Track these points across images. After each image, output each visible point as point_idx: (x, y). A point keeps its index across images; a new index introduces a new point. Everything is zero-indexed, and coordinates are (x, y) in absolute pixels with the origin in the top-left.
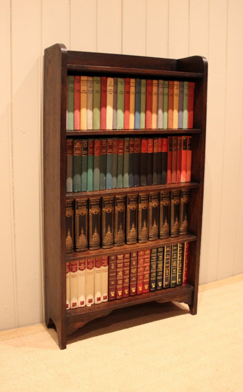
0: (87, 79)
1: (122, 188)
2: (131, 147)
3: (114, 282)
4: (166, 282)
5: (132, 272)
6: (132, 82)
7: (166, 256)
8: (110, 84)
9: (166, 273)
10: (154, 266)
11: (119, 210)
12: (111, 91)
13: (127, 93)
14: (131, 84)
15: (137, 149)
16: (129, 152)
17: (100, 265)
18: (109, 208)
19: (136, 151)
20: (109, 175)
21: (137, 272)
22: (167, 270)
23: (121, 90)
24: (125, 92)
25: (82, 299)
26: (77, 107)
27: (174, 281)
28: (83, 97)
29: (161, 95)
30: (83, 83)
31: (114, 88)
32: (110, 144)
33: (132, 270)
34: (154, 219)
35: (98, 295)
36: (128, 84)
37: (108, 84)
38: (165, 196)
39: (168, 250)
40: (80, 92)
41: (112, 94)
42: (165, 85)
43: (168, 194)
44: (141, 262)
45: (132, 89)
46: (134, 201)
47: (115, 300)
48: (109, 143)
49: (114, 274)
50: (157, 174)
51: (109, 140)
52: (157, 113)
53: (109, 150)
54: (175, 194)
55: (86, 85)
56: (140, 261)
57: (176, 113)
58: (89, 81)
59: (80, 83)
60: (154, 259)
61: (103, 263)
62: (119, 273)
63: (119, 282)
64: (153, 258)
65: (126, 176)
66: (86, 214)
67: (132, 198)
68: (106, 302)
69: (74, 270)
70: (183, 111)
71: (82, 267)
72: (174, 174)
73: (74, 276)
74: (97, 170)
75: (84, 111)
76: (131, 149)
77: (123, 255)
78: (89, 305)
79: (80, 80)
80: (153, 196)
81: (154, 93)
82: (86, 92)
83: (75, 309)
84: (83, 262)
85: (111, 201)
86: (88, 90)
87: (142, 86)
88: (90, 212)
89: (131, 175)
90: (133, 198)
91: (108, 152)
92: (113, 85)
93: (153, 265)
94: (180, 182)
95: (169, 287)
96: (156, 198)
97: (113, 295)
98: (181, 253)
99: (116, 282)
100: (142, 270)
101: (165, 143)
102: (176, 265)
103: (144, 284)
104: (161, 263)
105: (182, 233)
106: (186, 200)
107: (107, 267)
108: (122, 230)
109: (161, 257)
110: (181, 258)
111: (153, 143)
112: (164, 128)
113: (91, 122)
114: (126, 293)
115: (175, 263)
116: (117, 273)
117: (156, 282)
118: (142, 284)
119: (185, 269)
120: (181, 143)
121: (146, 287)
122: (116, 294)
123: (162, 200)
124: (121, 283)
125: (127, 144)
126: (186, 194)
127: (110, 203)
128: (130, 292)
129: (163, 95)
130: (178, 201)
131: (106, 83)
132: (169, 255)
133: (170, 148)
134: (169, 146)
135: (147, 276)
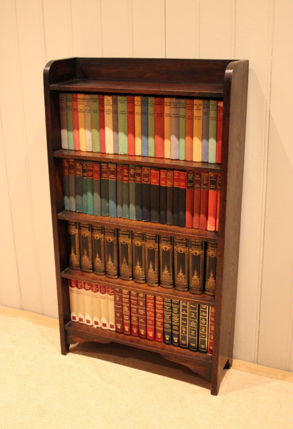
0: (84, 97)
1: (127, 219)
2: (137, 176)
3: (119, 314)
4: (183, 341)
6: (137, 101)
7: (182, 311)
8: (106, 103)
9: (182, 331)
10: (167, 317)
12: (108, 111)
13: (131, 113)
14: (136, 103)
15: (146, 179)
16: (135, 181)
17: (104, 292)
18: (110, 236)
19: (143, 182)
20: (112, 204)
21: (146, 314)
22: (183, 328)
23: (122, 110)
24: (128, 112)
25: (88, 317)
26: (76, 127)
27: (193, 343)
28: (81, 116)
30: (79, 101)
31: (113, 108)
32: (111, 169)
34: (165, 264)
35: (104, 321)
36: (131, 103)
37: (105, 103)
38: (179, 241)
39: (184, 305)
40: (78, 111)
41: (110, 114)
42: (180, 104)
43: (184, 240)
44: (150, 305)
45: (138, 109)
46: (138, 237)
47: (122, 333)
48: (110, 168)
49: (119, 307)
50: (173, 213)
52: (170, 139)
53: (110, 176)
54: (193, 242)
55: (83, 104)
56: (148, 304)
57: (197, 142)
58: (86, 99)
59: (77, 101)
60: (167, 309)
61: (108, 291)
62: (124, 308)
63: (125, 317)
64: (165, 306)
65: (132, 207)
66: (89, 236)
68: (113, 331)
69: (80, 287)
70: (208, 139)
71: (87, 287)
72: (196, 217)
73: (80, 293)
74: (97, 195)
75: (82, 130)
76: (136, 178)
77: (129, 291)
78: (95, 326)
79: (77, 98)
80: (163, 237)
81: (166, 114)
82: (83, 111)
83: (81, 324)
84: (87, 283)
85: (111, 230)
86: (85, 109)
87: (149, 105)
89: (139, 208)
91: (109, 178)
92: (111, 103)
93: (166, 315)
94: (206, 230)
95: (188, 348)
96: (167, 241)
97: (119, 327)
98: (204, 315)
99: (122, 315)
100: (152, 315)
101: (182, 177)
102: (195, 327)
103: (155, 331)
104: (176, 316)
105: (207, 292)
106: (212, 254)
107: (113, 297)
108: (126, 264)
109: (176, 310)
110: (203, 321)
111: (166, 175)
112: (180, 159)
113: (90, 143)
114: (135, 331)
115: (194, 324)
116: (122, 306)
117: (172, 335)
118: (153, 331)
119: (210, 336)
120: (208, 180)
121: (159, 335)
122: (123, 328)
123: (176, 245)
124: (127, 319)
125: (132, 172)
126: (211, 247)
127: (111, 233)
128: (139, 332)
129: (178, 116)
130: (198, 252)
131: (104, 101)
132: (186, 311)
133: (189, 185)
134: (187, 182)
135: (160, 324)
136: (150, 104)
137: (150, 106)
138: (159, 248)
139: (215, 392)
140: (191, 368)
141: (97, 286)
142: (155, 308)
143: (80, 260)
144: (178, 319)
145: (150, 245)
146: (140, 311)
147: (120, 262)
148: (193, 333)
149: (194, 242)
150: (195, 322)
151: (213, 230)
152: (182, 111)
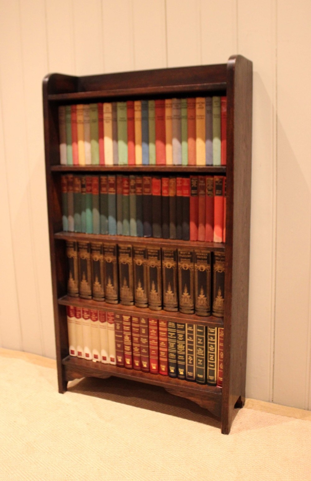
0: (83, 107)
1: (127, 236)
2: (137, 187)
3: (120, 345)
4: (189, 372)
5: (142, 342)
6: (137, 106)
7: (188, 338)
8: (106, 111)
9: (188, 360)
10: (172, 345)
12: (107, 118)
13: (131, 119)
14: (136, 108)
15: (147, 190)
16: (135, 192)
17: (104, 320)
18: (110, 256)
19: (144, 193)
20: (111, 220)
21: (148, 344)
22: (190, 357)
23: (121, 117)
24: (128, 118)
25: (87, 350)
26: (75, 140)
27: (200, 374)
28: (80, 128)
30: (78, 112)
31: (113, 115)
34: (168, 284)
35: (104, 354)
36: (131, 109)
37: (104, 111)
38: (183, 256)
39: (190, 330)
40: (76, 123)
41: (109, 122)
42: (181, 105)
43: (189, 255)
44: (153, 333)
45: (138, 115)
46: (140, 255)
47: (123, 367)
48: (110, 181)
49: (119, 336)
50: (176, 225)
51: (109, 177)
52: (171, 143)
53: (109, 189)
55: (82, 115)
56: (151, 331)
57: (200, 144)
58: (85, 110)
59: (76, 112)
60: (171, 336)
61: (108, 319)
62: (125, 337)
63: (126, 348)
64: (169, 333)
65: (133, 222)
66: (88, 258)
68: (114, 365)
69: (78, 316)
70: (211, 139)
71: (86, 315)
72: (201, 227)
73: (78, 323)
74: (96, 211)
75: (81, 143)
76: (137, 190)
77: (129, 317)
78: (95, 361)
79: (76, 110)
80: (166, 253)
81: (167, 117)
82: (82, 122)
83: (80, 358)
84: (86, 311)
85: (112, 248)
86: (84, 119)
87: (149, 109)
89: (140, 222)
90: (138, 251)
91: (108, 191)
92: (111, 111)
93: (170, 343)
94: (212, 242)
95: (195, 381)
96: (170, 257)
97: (120, 360)
98: (212, 340)
99: (123, 346)
100: (155, 344)
101: (185, 184)
102: (203, 355)
103: (159, 363)
104: (182, 344)
105: (215, 314)
106: (220, 268)
107: (113, 326)
108: (127, 287)
109: (182, 337)
110: (211, 348)
111: (168, 183)
112: (183, 164)
113: (88, 155)
114: (137, 364)
115: (201, 351)
116: (123, 335)
117: (177, 367)
118: (157, 362)
119: (219, 365)
120: (213, 185)
121: (163, 368)
122: (124, 361)
123: (180, 261)
124: (129, 350)
125: (132, 183)
126: (219, 260)
127: (110, 252)
128: (141, 365)
129: (179, 118)
130: (203, 267)
131: (103, 109)
132: (192, 337)
133: (193, 192)
134: (190, 188)
135: (164, 354)
136: (150, 107)
138: (162, 266)
139: (226, 431)
140: (198, 403)
141: (96, 314)
142: (158, 335)
143: (79, 287)
144: (184, 346)
145: (153, 262)
146: (143, 340)
147: (121, 285)
148: (200, 362)
149: (200, 256)
150: (203, 349)
151: (220, 241)
152: (184, 112)
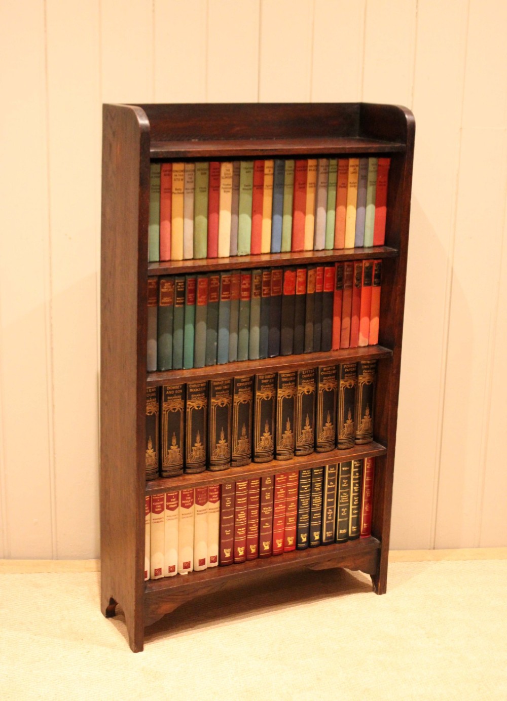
0: (185, 168)
1: (246, 361)
2: (264, 286)
3: (230, 531)
4: (328, 532)
5: (264, 513)
6: (268, 167)
7: (329, 484)
8: (225, 175)
9: (328, 515)
10: (305, 503)
11: (242, 401)
12: (227, 187)
13: (258, 187)
14: (266, 171)
15: (276, 289)
16: (260, 294)
17: (205, 501)
18: (223, 397)
19: (273, 293)
21: (273, 512)
22: (330, 510)
23: (246, 184)
24: (254, 186)
27: (343, 530)
28: (177, 200)
29: (322, 187)
30: (176, 175)
31: (233, 181)
32: (225, 283)
33: (264, 509)
34: (306, 416)
35: (202, 554)
36: (260, 172)
37: (222, 174)
38: (327, 374)
39: (332, 472)
40: (171, 193)
41: (229, 192)
42: (330, 168)
44: (280, 494)
45: (268, 180)
46: (269, 385)
47: (231, 564)
48: (224, 281)
49: (230, 517)
50: (314, 333)
51: (223, 276)
53: (223, 294)
54: (347, 368)
55: (182, 180)
56: (278, 493)
58: (187, 171)
59: (170, 175)
60: (306, 490)
61: (211, 496)
62: (239, 515)
63: (240, 531)
64: (303, 487)
66: (181, 409)
67: (264, 379)
68: (215, 567)
69: (159, 509)
71: (173, 503)
73: (159, 520)
76: (264, 290)
77: (246, 482)
78: (185, 573)
79: (171, 171)
80: (305, 374)
81: (310, 184)
82: (182, 191)
83: (159, 579)
84: (174, 495)
85: (227, 385)
86: (186, 187)
88: (187, 406)
90: (267, 379)
91: (220, 298)
92: (231, 175)
93: (303, 500)
94: (358, 346)
95: (334, 542)
96: (310, 378)
97: (226, 555)
98: (358, 477)
99: (234, 530)
100: (282, 509)
101: (327, 275)
102: (348, 500)
103: (285, 536)
104: (319, 496)
105: (359, 441)
106: (368, 379)
107: (217, 505)
108: (246, 437)
109: (319, 486)
110: (356, 488)
111: (306, 276)
112: (328, 248)
113: (189, 244)
114: (253, 551)
115: (346, 497)
116: (236, 514)
117: (311, 531)
119: (365, 508)
120: (361, 273)
121: (290, 540)
122: (234, 554)
123: (321, 381)
124: (242, 533)
125: (256, 281)
126: (366, 369)
127: (225, 390)
128: (259, 549)
129: (327, 185)
130: (352, 382)
131: (219, 172)
132: (333, 481)
133: (339, 284)
134: (336, 280)
135: (292, 521)
136: (288, 170)
137: (287, 174)
141: (192, 495)
142: (286, 495)
144: (322, 498)
145: (288, 391)
146: (266, 510)
148: (344, 512)
150: (348, 493)
151: (367, 343)
152: (333, 178)
